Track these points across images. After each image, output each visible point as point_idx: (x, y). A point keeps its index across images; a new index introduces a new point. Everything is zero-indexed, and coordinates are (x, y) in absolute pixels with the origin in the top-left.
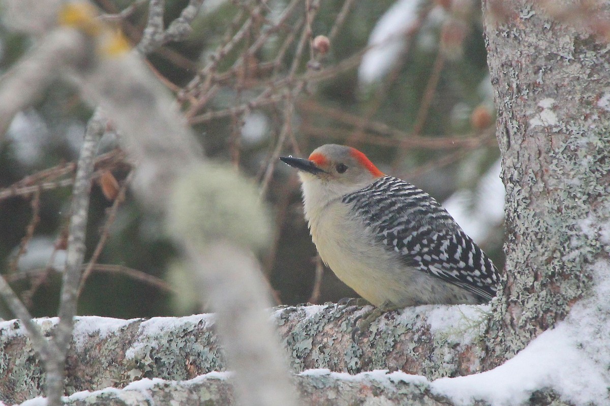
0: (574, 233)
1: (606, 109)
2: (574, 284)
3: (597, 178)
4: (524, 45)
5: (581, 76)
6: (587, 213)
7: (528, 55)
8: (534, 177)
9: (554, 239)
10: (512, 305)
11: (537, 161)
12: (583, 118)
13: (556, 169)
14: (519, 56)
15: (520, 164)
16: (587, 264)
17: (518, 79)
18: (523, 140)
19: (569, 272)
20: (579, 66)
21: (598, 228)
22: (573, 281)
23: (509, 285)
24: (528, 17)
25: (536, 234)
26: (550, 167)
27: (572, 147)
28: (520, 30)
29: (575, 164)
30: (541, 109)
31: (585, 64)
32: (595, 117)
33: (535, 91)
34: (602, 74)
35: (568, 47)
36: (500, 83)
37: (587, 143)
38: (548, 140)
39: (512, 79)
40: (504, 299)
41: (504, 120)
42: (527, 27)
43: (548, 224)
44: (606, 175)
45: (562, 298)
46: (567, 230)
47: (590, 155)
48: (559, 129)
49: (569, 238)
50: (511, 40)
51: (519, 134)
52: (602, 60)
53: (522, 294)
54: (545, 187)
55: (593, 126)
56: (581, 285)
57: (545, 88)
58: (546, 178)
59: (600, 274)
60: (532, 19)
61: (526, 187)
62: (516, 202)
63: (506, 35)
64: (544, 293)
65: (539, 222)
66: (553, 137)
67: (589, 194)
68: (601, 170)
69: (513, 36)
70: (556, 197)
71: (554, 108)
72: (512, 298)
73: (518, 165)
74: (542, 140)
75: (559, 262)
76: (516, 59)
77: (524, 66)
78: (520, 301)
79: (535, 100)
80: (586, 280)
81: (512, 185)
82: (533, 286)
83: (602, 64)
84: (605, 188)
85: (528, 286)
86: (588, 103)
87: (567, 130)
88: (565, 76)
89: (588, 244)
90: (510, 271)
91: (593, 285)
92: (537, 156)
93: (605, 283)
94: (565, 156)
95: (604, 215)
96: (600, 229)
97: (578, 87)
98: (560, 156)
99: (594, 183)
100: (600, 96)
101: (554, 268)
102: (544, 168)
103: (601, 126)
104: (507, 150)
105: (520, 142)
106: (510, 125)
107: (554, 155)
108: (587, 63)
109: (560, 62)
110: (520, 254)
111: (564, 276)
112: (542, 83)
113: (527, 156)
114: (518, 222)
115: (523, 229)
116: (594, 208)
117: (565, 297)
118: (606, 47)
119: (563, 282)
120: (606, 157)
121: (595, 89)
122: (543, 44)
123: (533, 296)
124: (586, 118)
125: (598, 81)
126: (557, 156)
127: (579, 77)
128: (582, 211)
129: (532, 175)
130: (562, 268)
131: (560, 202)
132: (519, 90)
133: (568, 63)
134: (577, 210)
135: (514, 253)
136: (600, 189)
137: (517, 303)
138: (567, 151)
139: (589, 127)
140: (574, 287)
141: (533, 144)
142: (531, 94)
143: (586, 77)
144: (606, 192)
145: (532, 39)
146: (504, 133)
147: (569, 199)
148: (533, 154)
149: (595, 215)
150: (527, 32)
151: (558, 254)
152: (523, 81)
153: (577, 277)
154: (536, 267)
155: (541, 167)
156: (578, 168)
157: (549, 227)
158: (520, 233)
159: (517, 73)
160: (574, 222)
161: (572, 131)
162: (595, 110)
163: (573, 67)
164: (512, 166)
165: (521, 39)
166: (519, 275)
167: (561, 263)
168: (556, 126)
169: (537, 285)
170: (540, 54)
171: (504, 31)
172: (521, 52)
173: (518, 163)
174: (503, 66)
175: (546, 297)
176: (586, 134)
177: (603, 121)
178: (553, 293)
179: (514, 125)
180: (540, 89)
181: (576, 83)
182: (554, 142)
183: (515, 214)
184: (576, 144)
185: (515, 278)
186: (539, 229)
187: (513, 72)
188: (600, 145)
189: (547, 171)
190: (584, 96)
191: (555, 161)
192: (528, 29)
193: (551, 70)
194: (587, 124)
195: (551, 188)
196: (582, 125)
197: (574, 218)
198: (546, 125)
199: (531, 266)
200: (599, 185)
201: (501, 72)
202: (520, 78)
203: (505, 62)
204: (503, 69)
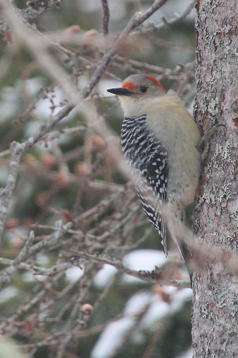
4: (216, 325)
14: (212, 331)
24: (221, 307)
28: (215, 315)
42: (220, 313)
50: (208, 321)
57: (226, 354)
60: (224, 308)
63: (206, 317)
69: (210, 318)
76: (210, 333)
77: (215, 338)
112: (224, 350)
122: (228, 326)
132: (209, 353)
145: (222, 321)
150: (219, 316)
152: (213, 347)
159: (209, 342)
165: (215, 320)
170: (226, 331)
171: (205, 314)
172: (214, 330)
174: (201, 336)
187: (207, 341)
192: (220, 315)
193: (231, 343)
201: (199, 340)
202: (211, 345)
203: (203, 334)
204: (201, 338)
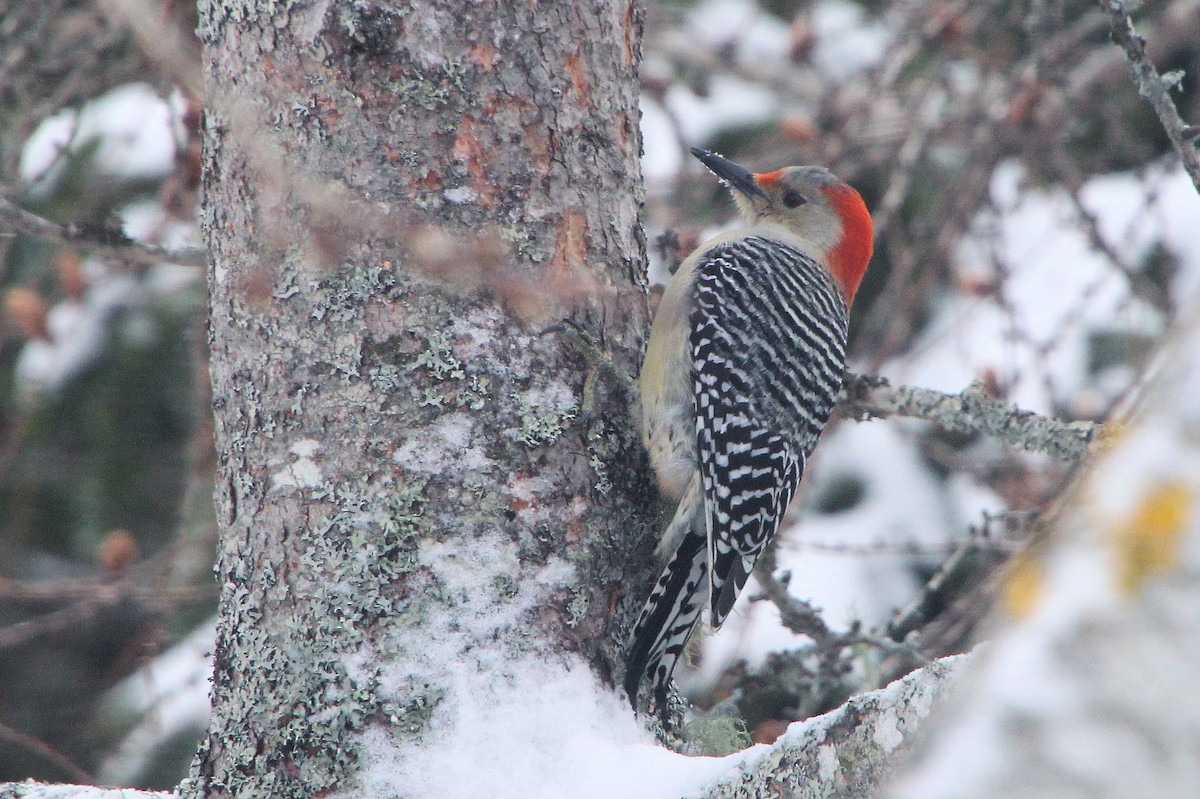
0: (332, 676)
1: (407, 466)
2: (326, 764)
3: (382, 585)
4: (274, 344)
5: (369, 406)
6: (358, 644)
7: (280, 363)
8: (272, 574)
9: (296, 685)
10: (215, 793)
11: (281, 547)
12: (365, 478)
13: (312, 563)
14: (264, 362)
15: (250, 550)
16: (351, 732)
17: (260, 402)
18: (259, 510)
19: (318, 744)
20: (367, 387)
21: (375, 672)
22: (323, 760)
23: (212, 758)
24: (285, 296)
25: (267, 673)
26: (301, 558)
27: (343, 528)
28: (270, 319)
29: (345, 557)
30: (294, 458)
31: (378, 386)
32: (387, 479)
33: (287, 425)
34: (405, 406)
35: (350, 354)
36: (228, 408)
37: (370, 523)
38: (302, 512)
39: (249, 402)
40: (201, 783)
41: (229, 472)
42: (282, 314)
43: (288, 658)
44: (397, 581)
45: (302, 788)
46: (321, 671)
47: (372, 543)
48: (323, 494)
49: (323, 685)
50: (252, 335)
51: (253, 497)
52: (408, 382)
53: (234, 775)
54: (290, 592)
55: (382, 495)
56: (337, 767)
57: (305, 421)
58: (292, 577)
59: (371, 752)
60: (293, 300)
61: (257, 590)
62: (237, 615)
63: (246, 325)
64: (271, 777)
65: (273, 653)
66: (311, 506)
67: (364, 611)
68: (389, 571)
69: (256, 327)
70: (308, 611)
71: (318, 458)
72: (215, 782)
73: (247, 552)
74: (291, 512)
75: (301, 724)
76: (259, 368)
77: (272, 380)
78: (228, 787)
79: (285, 440)
80: (346, 760)
81: (233, 586)
82: (253, 763)
83: (406, 388)
84: (393, 604)
85: (244, 763)
86: (378, 454)
87: (337, 497)
88: (342, 403)
89: (355, 698)
90: (216, 734)
91: (358, 769)
92: (281, 539)
93: (379, 767)
94: (330, 543)
95: (387, 650)
96: (378, 673)
97: (362, 426)
98: (320, 541)
99: (375, 594)
100: (399, 443)
101: (293, 734)
102: (290, 561)
103: (397, 496)
104: (231, 524)
105: (253, 511)
106: (238, 479)
107: (310, 539)
108: (381, 384)
109: (334, 379)
110: (236, 707)
111: (308, 749)
112: (299, 411)
113: (263, 536)
114: (239, 651)
115: (245, 663)
116: (370, 636)
117: (308, 786)
118: (416, 360)
119: (306, 759)
120: (401, 550)
121: (391, 430)
122: (307, 346)
123: (252, 781)
124: (371, 480)
125: (397, 418)
126: (316, 542)
127: (365, 408)
128: (349, 639)
129: (270, 571)
130: (307, 736)
131: (314, 621)
132: (260, 422)
133: (349, 382)
134: (341, 638)
135: (226, 704)
136: (384, 603)
137: (223, 791)
138: (332, 534)
139: (375, 495)
140: (325, 770)
141: (275, 517)
142: (280, 430)
143: (377, 408)
144: (393, 609)
145: (290, 335)
146: (228, 495)
147: (329, 617)
148: (274, 536)
149: (371, 647)
150: (281, 322)
151: (301, 711)
152: (269, 405)
153: (330, 752)
154: (261, 730)
155: (286, 557)
156: (351, 564)
157: (291, 663)
158: (238, 670)
159: (258, 392)
160: (334, 658)
161: (345, 500)
162: (389, 468)
163: (356, 389)
164: (236, 552)
165: (270, 333)
166: (231, 742)
167: (305, 727)
168: (318, 489)
169: (261, 761)
170: (301, 361)
171: (243, 318)
172: (268, 356)
173: (246, 548)
174: (235, 377)
175: (275, 783)
176: (369, 506)
177: (400, 487)
178: (286, 778)
179: (245, 482)
180: (295, 423)
181: (358, 417)
182: (312, 516)
183: (234, 636)
184: (350, 523)
185: (224, 747)
186: (273, 666)
187: (252, 390)
188: (391, 527)
189: (295, 565)
190: (371, 441)
191: (311, 550)
192: (284, 317)
193: (317, 391)
194: (371, 490)
195: (300, 596)
196: (363, 491)
197: (335, 651)
198: (302, 486)
199: (253, 729)
200: (383, 597)
201: (231, 387)
202: (263, 401)
203: (240, 371)
204: (235, 383)
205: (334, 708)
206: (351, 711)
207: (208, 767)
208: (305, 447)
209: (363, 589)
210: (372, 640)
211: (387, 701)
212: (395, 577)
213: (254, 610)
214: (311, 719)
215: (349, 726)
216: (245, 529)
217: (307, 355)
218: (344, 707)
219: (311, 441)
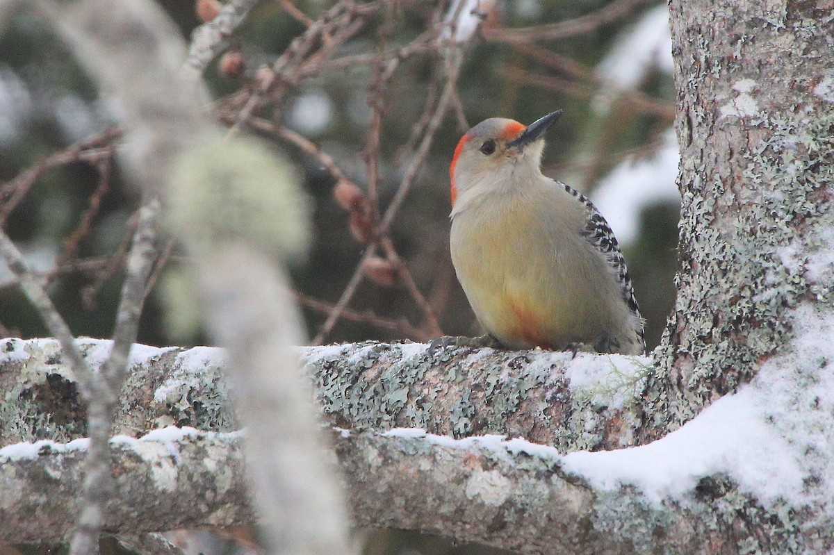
0: (771, 264)
1: (825, 98)
2: (767, 334)
3: (807, 192)
5: (794, 52)
6: (790, 239)
7: (724, 19)
8: (721, 185)
9: (743, 272)
10: (682, 358)
11: (728, 164)
12: (792, 108)
13: (753, 176)
15: (704, 166)
16: (786, 309)
17: (708, 50)
18: (710, 135)
19: (761, 318)
20: (792, 37)
21: (804, 260)
22: (765, 330)
23: (678, 331)
25: (720, 263)
26: (744, 172)
27: (776, 148)
29: (778, 170)
30: (736, 94)
31: (800, 36)
32: (810, 108)
33: (730, 68)
34: (822, 51)
35: (778, 11)
36: (684, 55)
37: (797, 144)
38: (743, 136)
39: (700, 50)
40: (671, 350)
41: (686, 105)
43: (736, 251)
44: (819, 189)
45: (749, 353)
46: (761, 260)
47: (800, 159)
48: (760, 121)
49: (764, 272)
51: (705, 125)
52: (824, 32)
53: (696, 344)
54: (736, 199)
55: (806, 121)
56: (776, 336)
58: (737, 187)
59: (803, 323)
61: (710, 198)
62: (695, 218)
64: (724, 344)
65: (724, 247)
66: (750, 132)
67: (794, 213)
68: (813, 181)
70: (750, 214)
71: (755, 93)
72: (681, 349)
73: (702, 168)
74: (735, 136)
75: (747, 302)
78: (692, 353)
79: (729, 80)
80: (783, 330)
81: (691, 195)
82: (710, 333)
83: (823, 36)
84: (817, 207)
85: (704, 334)
86: (801, 89)
87: (770, 124)
88: (772, 50)
89: (789, 281)
90: (681, 311)
91: (792, 337)
92: (728, 157)
93: (808, 335)
94: (765, 159)
95: (813, 243)
96: (807, 262)
97: (789, 67)
98: (758, 158)
99: (802, 199)
100: (818, 80)
101: (741, 311)
102: (735, 174)
103: (817, 122)
104: (688, 146)
105: (705, 136)
106: (693, 113)
107: (751, 157)
108: (803, 34)
109: (766, 31)
110: (696, 290)
111: (753, 322)
113: (713, 155)
114: (697, 246)
115: (702, 255)
116: (800, 232)
117: (754, 351)
118: (829, 14)
119: (752, 330)
120: (821, 164)
121: (811, 70)
123: (710, 348)
124: (796, 110)
125: (816, 60)
126: (755, 159)
127: (791, 53)
128: (783, 235)
129: (719, 183)
130: (752, 311)
131: (755, 221)
133: (777, 33)
134: (776, 234)
135: (688, 287)
136: (810, 206)
137: (688, 356)
138: (768, 152)
139: (800, 121)
140: (767, 338)
141: (724, 140)
142: (724, 72)
143: (800, 53)
144: (817, 211)
146: (686, 123)
147: (766, 219)
148: (722, 154)
149: (800, 241)
151: (747, 293)
153: (771, 325)
154: (716, 308)
155: (732, 172)
156: (782, 176)
157: (738, 255)
158: (697, 261)
160: (772, 250)
161: (777, 125)
162: (810, 99)
163: (783, 39)
164: (693, 168)
166: (692, 318)
167: (751, 305)
168: (756, 118)
169: (716, 332)
173: (701, 165)
175: (728, 349)
176: (796, 131)
177: (819, 115)
178: (737, 345)
179: (698, 113)
180: (736, 66)
181: (786, 61)
182: (751, 139)
183: (693, 234)
184: (781, 144)
185: (687, 321)
186: (724, 257)
188: (814, 147)
189: (739, 178)
190: (796, 79)
191: (751, 166)
194: (797, 118)
195: (744, 202)
196: (791, 118)
197: (772, 244)
198: (743, 115)
199: (709, 307)
200: (808, 202)
205: (773, 289)
206: (786, 291)
207: (675, 338)
208: (745, 85)
209: (793, 197)
210: (801, 236)
211: (814, 284)
212: (818, 186)
213: (708, 213)
214: (755, 299)
215: (785, 303)
216: (700, 150)
217: (744, 13)
218: (780, 289)
219: (749, 80)
